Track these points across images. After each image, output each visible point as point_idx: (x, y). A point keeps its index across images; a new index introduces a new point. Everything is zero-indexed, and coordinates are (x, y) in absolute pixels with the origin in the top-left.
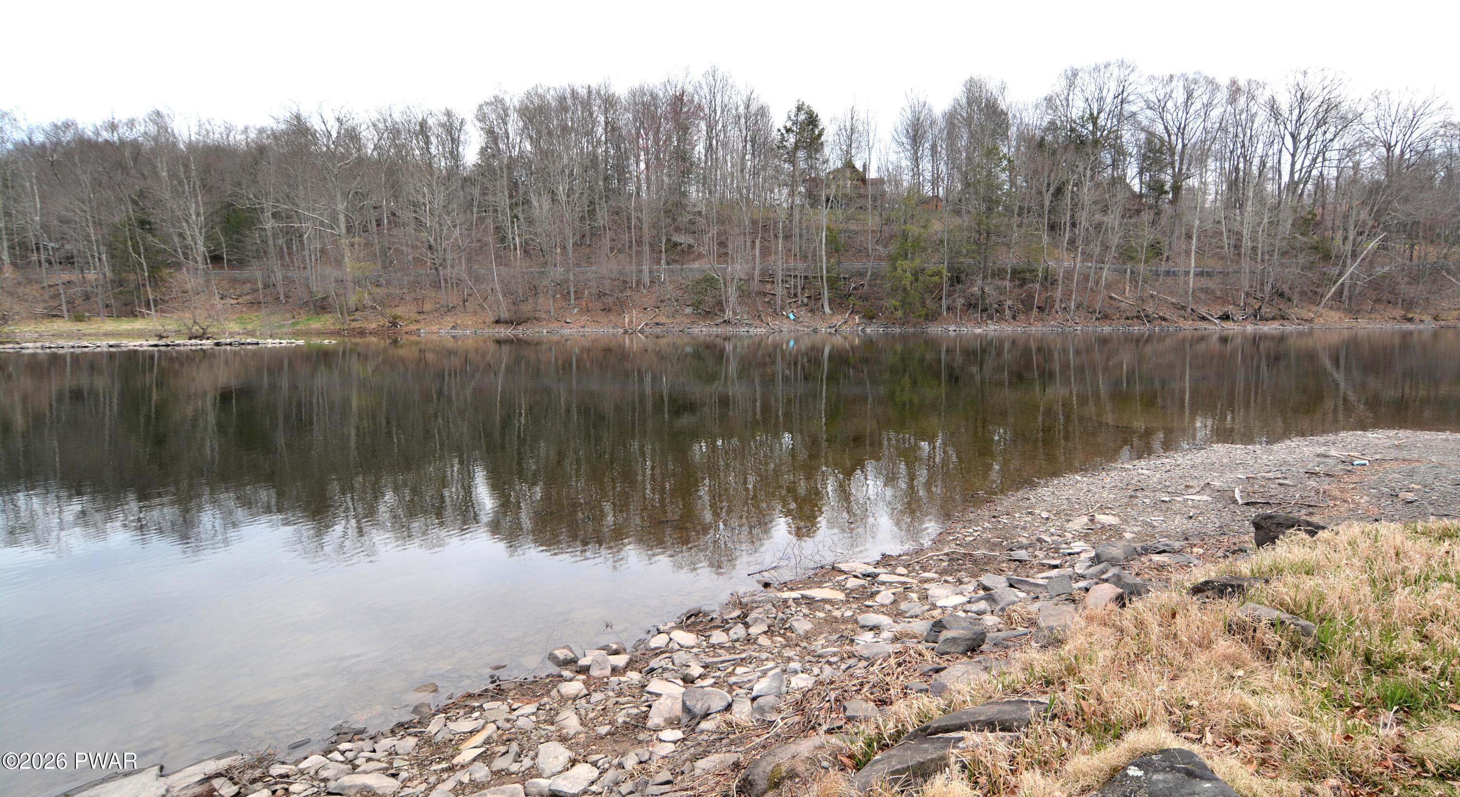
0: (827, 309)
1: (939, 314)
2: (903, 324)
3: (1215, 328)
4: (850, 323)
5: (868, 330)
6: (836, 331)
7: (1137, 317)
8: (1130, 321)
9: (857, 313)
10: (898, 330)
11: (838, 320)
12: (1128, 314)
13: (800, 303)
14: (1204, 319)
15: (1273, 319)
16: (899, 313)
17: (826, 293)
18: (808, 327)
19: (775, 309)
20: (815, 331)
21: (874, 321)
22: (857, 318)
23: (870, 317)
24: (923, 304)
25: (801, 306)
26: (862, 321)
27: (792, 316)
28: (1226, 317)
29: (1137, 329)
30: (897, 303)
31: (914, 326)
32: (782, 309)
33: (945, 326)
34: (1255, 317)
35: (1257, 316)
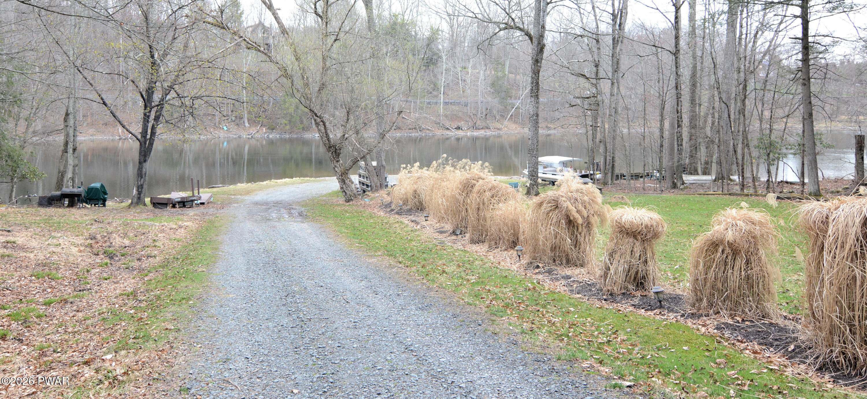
0: (247, 124)
1: (311, 128)
2: (291, 133)
3: (453, 133)
4: (260, 132)
5: (271, 136)
6: (252, 137)
7: (415, 128)
8: (411, 131)
9: (265, 126)
10: (288, 136)
11: (253, 130)
12: (410, 127)
13: (230, 120)
14: (448, 129)
15: (482, 129)
16: (288, 127)
17: (246, 115)
18: (235, 135)
19: (215, 124)
20: (240, 137)
21: (274, 131)
22: (264, 129)
23: (272, 129)
24: (302, 122)
25: (231, 122)
26: (267, 131)
27: (225, 128)
28: (458, 128)
29: (414, 134)
30: (286, 122)
31: (297, 133)
32: (220, 124)
33: (313, 134)
34: (474, 128)
35: (475, 127)
